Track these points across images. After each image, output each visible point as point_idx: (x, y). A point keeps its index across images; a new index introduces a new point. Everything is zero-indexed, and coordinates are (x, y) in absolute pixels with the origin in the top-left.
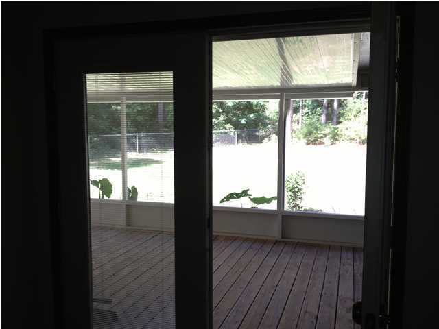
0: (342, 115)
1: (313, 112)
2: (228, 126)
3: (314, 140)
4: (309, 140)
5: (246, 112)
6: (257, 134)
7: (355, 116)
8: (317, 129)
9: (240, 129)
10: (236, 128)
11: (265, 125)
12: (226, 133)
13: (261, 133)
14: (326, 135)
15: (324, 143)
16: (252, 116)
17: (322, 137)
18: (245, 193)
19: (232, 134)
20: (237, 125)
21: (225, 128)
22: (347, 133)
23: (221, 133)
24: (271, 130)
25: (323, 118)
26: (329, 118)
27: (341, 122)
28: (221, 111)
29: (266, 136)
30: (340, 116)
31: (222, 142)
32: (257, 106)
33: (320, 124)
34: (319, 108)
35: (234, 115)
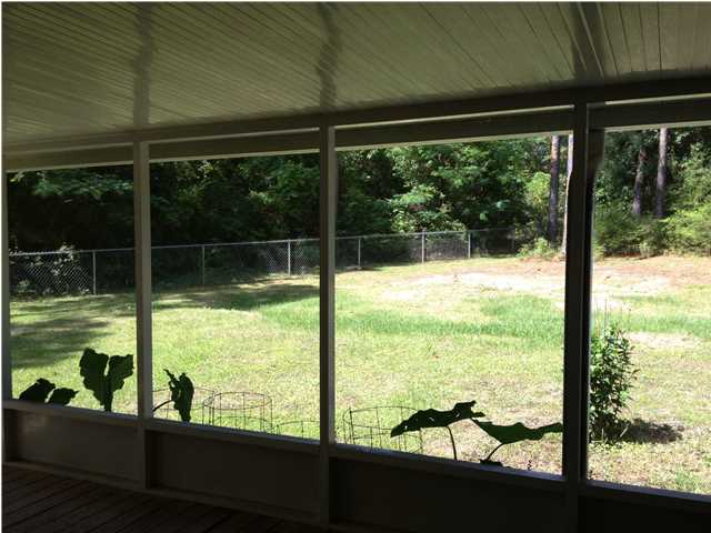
0: (675, 199)
1: (615, 195)
2: (456, 223)
3: (620, 248)
4: (608, 248)
5: (489, 199)
6: (509, 237)
7: (701, 200)
8: (625, 226)
9: (477, 228)
10: (469, 227)
11: (524, 221)
12: (451, 236)
13: (517, 235)
14: (642, 238)
15: (639, 253)
16: (499, 204)
17: (634, 242)
18: (463, 410)
19: (462, 237)
20: (470, 222)
21: (450, 228)
22: (686, 232)
23: (442, 236)
24: (534, 229)
25: (636, 206)
26: (647, 206)
27: (672, 213)
28: (442, 196)
29: (526, 241)
30: (670, 200)
31: (444, 251)
32: (508, 185)
33: (630, 216)
34: (626, 188)
35: (468, 204)
